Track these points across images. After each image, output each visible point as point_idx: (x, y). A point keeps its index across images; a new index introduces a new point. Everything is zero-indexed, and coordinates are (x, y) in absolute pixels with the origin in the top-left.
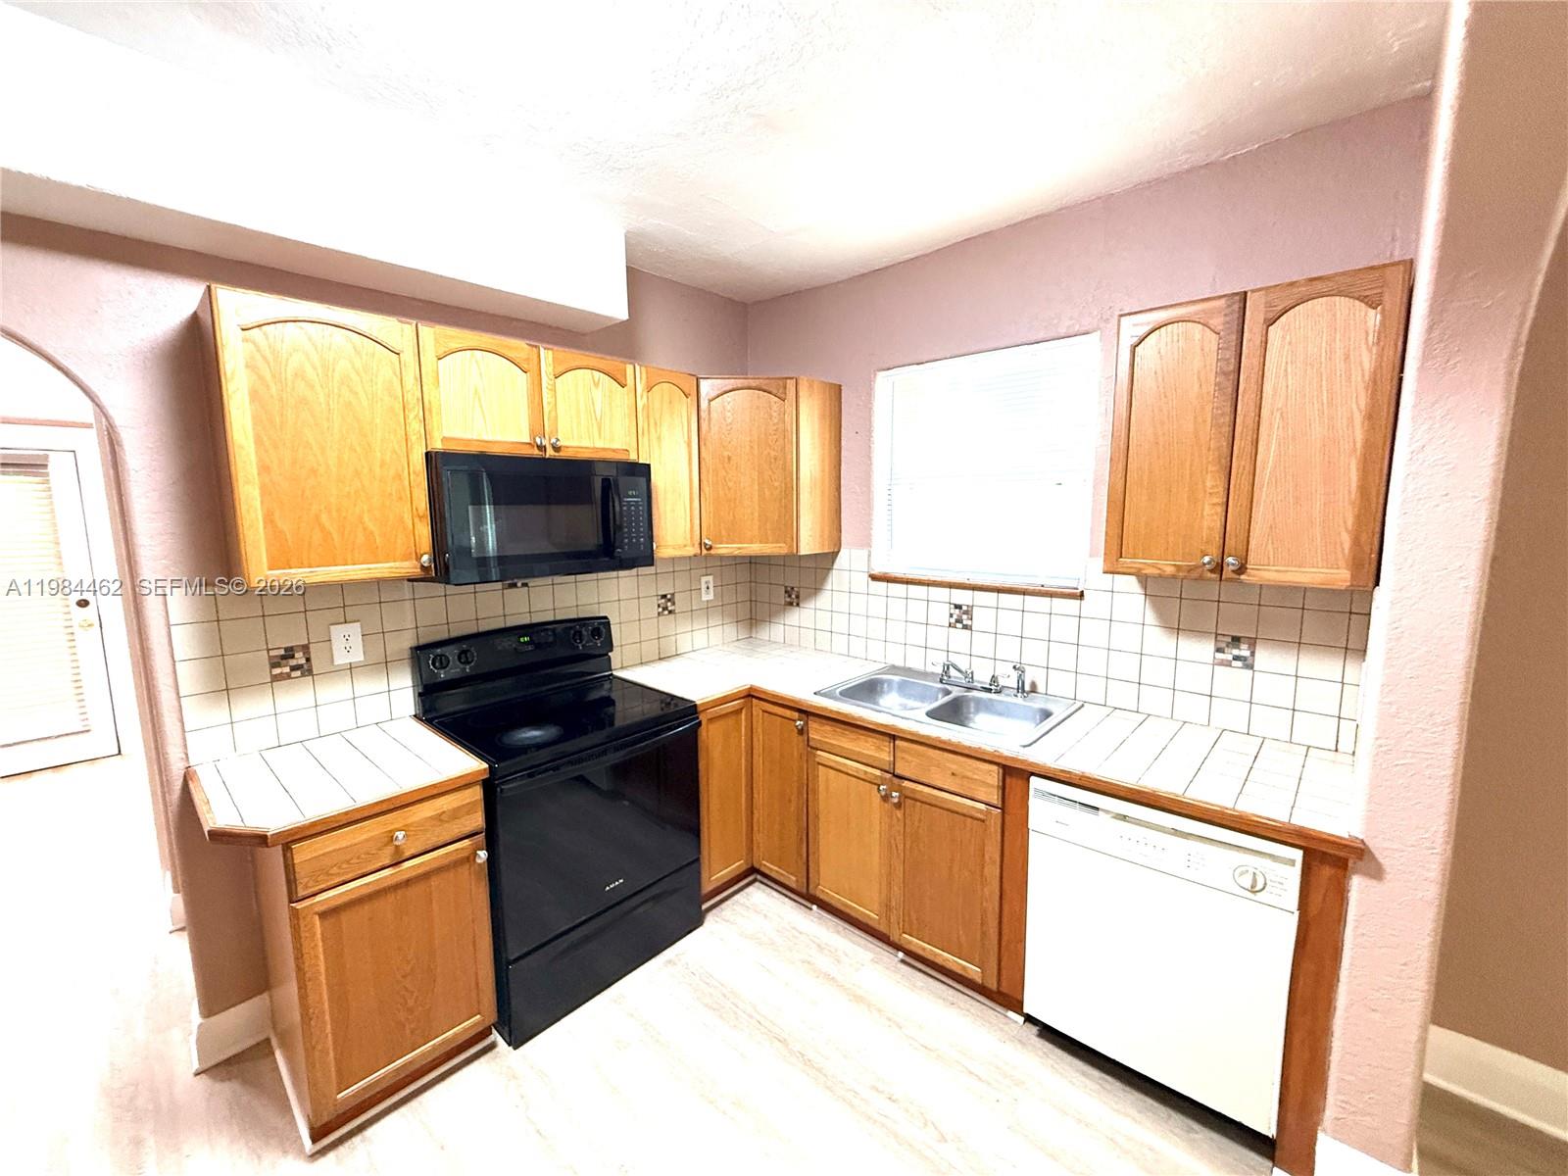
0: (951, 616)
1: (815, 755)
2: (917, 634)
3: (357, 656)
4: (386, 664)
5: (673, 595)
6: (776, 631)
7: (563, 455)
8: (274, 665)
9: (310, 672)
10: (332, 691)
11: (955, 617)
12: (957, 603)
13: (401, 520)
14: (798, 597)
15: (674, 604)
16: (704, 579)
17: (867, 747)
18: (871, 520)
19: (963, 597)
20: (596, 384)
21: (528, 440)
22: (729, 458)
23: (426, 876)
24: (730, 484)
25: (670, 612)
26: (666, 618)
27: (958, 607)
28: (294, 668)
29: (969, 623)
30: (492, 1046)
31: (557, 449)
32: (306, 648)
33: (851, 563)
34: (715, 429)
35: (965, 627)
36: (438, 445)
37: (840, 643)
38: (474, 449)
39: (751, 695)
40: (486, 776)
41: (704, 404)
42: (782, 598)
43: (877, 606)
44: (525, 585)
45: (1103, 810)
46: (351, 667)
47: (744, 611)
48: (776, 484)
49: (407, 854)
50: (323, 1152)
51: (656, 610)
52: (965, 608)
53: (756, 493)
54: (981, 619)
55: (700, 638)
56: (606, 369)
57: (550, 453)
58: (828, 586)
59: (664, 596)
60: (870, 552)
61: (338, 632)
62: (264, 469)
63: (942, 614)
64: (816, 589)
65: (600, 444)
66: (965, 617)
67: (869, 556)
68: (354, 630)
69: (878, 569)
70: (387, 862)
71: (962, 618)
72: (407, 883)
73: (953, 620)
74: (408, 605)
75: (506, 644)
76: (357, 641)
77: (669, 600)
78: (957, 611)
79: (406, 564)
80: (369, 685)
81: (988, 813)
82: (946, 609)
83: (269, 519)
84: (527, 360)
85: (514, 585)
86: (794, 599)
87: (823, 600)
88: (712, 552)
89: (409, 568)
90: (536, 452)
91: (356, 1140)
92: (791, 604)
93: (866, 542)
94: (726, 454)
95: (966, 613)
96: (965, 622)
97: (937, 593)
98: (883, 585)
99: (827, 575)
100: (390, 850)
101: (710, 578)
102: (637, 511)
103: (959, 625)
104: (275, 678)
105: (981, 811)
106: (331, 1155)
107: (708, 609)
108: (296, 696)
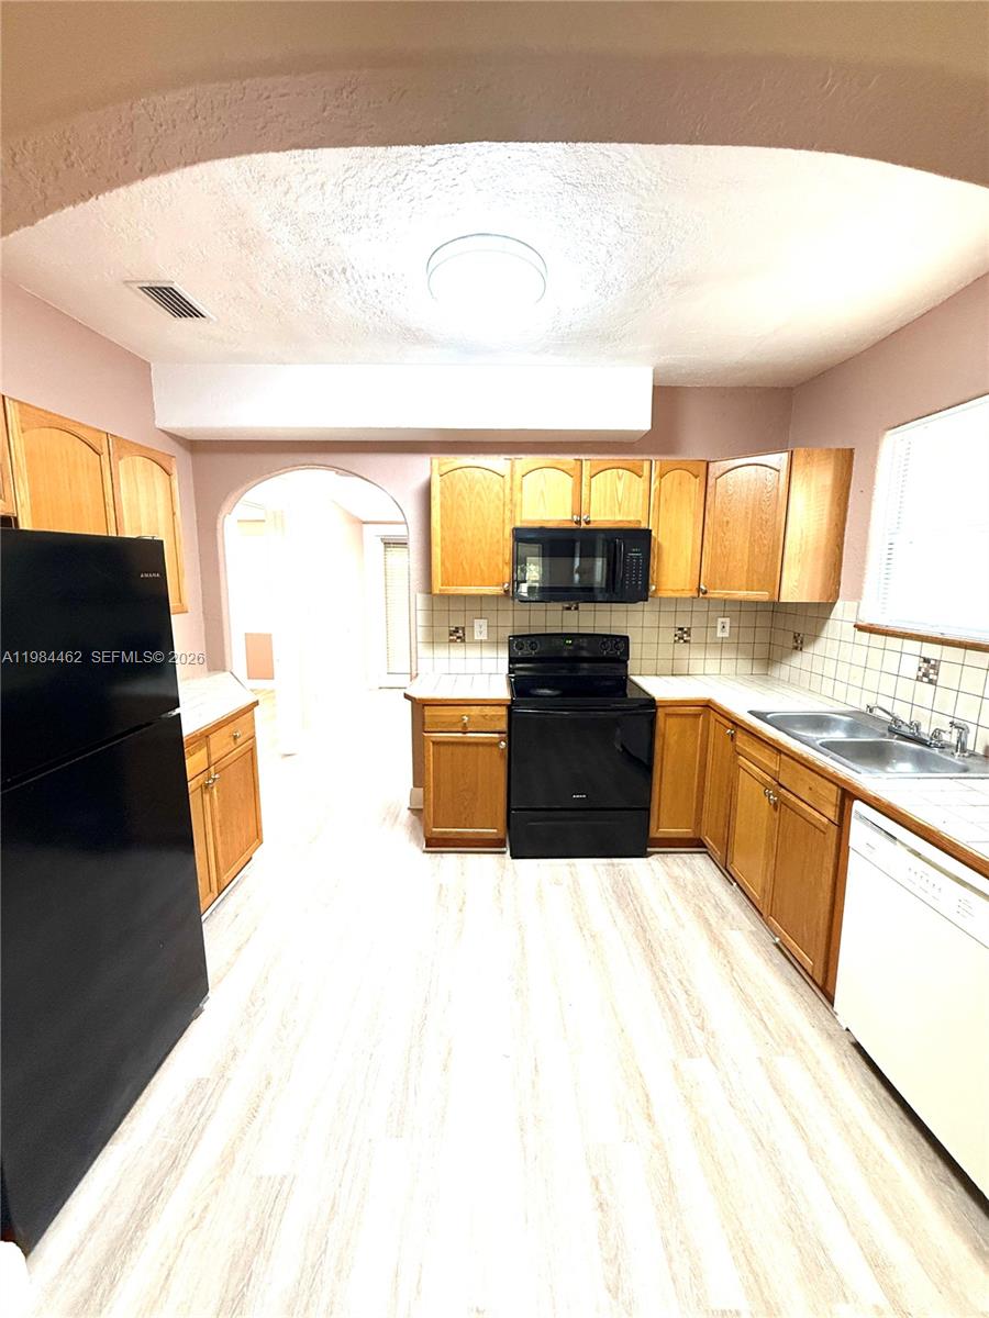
0: (920, 669)
1: (738, 759)
2: (887, 685)
3: (485, 638)
4: (496, 644)
5: (689, 629)
6: (783, 671)
7: (591, 526)
8: (451, 635)
9: (463, 641)
10: (473, 653)
11: (923, 670)
12: (927, 656)
13: (497, 565)
14: (802, 642)
15: (689, 635)
16: (720, 620)
17: (764, 756)
18: (864, 574)
19: (932, 651)
20: (620, 478)
21: (570, 518)
22: (728, 522)
23: (477, 744)
24: (727, 543)
25: (685, 641)
26: (681, 646)
27: (926, 661)
28: (458, 638)
29: (935, 677)
30: (504, 853)
31: (588, 523)
32: (463, 629)
33: (843, 612)
34: (718, 500)
35: (931, 682)
36: (518, 525)
37: (828, 684)
38: (537, 525)
39: (708, 706)
40: (509, 703)
41: (711, 482)
42: (791, 643)
43: (859, 655)
44: (577, 608)
45: (900, 842)
46: (481, 642)
47: (761, 650)
48: (765, 542)
49: (469, 729)
50: (428, 852)
51: (671, 639)
52: (932, 662)
53: (747, 550)
54: (946, 675)
55: (712, 665)
56: (627, 467)
57: (583, 525)
58: (824, 634)
59: (681, 629)
60: (859, 604)
61: (477, 622)
62: (443, 539)
63: (911, 667)
64: (815, 637)
65: (619, 518)
66: (931, 671)
67: (858, 607)
68: (484, 622)
69: (866, 620)
70: (460, 729)
71: (929, 672)
72: (469, 744)
73: (920, 674)
74: (510, 613)
75: (558, 642)
76: (485, 628)
77: (685, 632)
78: (926, 665)
79: (498, 588)
80: (489, 653)
81: (827, 827)
82: (916, 662)
83: (443, 564)
84: (574, 469)
85: (569, 609)
86: (799, 644)
87: (820, 647)
88: (707, 596)
89: (498, 590)
90: (574, 525)
91: (439, 855)
92: (796, 648)
93: (857, 595)
94: (725, 519)
95: (933, 667)
96: (931, 677)
97: (912, 646)
98: (866, 635)
99: (824, 624)
100: (461, 724)
101: (727, 620)
102: (638, 562)
103: (925, 679)
104: (451, 641)
105: (823, 823)
106: (429, 855)
107: (722, 644)
108: (457, 652)
